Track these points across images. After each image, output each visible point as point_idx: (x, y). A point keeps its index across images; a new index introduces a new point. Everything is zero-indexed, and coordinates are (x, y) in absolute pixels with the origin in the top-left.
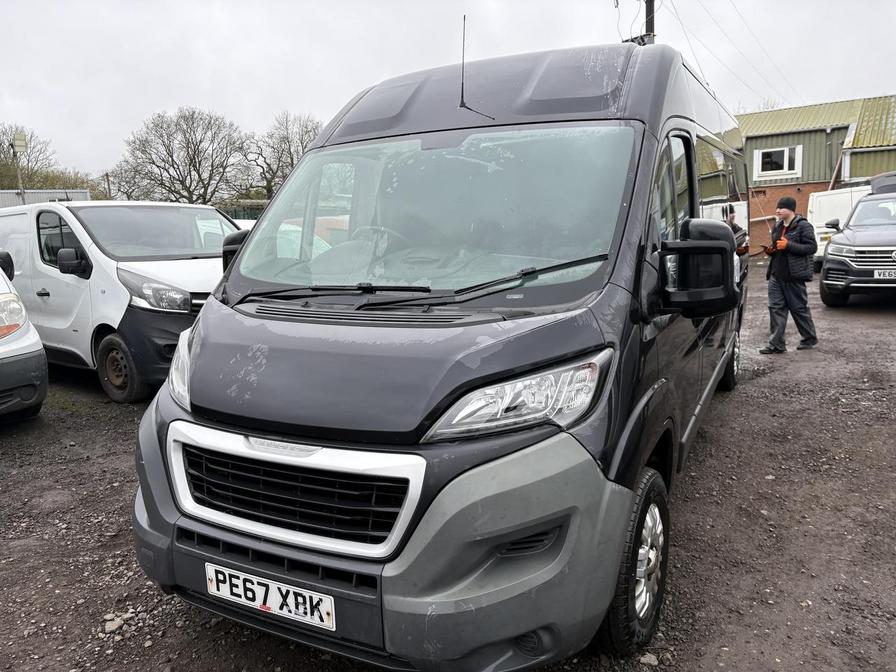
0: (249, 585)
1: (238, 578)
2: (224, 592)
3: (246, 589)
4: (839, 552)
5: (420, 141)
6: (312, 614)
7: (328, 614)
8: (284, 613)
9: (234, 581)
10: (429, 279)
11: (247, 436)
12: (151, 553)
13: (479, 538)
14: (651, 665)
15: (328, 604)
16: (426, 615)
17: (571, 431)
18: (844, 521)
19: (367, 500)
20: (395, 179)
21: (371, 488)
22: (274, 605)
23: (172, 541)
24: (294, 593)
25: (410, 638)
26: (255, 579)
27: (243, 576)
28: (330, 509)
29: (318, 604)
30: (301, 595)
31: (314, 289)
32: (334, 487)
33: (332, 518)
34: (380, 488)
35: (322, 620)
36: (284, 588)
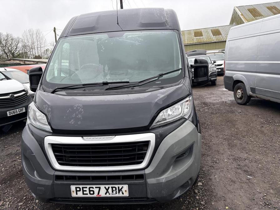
0: (91, 189)
1: (86, 188)
2: (80, 194)
3: (90, 191)
4: (224, 147)
5: (107, 35)
6: (119, 193)
7: (126, 191)
8: (108, 195)
9: (84, 189)
10: (128, 79)
11: (82, 137)
12: (43, 188)
13: (175, 155)
14: (200, 185)
15: (126, 187)
16: (162, 182)
17: (189, 119)
18: (220, 139)
19: (134, 150)
20: (103, 47)
21: (135, 146)
22: (103, 194)
23: (53, 181)
24: (111, 187)
25: (157, 191)
26: (94, 186)
27: (88, 186)
28: (121, 156)
29: (122, 188)
30: (114, 187)
31: (83, 85)
32: (122, 148)
33: (122, 159)
34: (138, 146)
35: (123, 193)
36: (107, 186)
